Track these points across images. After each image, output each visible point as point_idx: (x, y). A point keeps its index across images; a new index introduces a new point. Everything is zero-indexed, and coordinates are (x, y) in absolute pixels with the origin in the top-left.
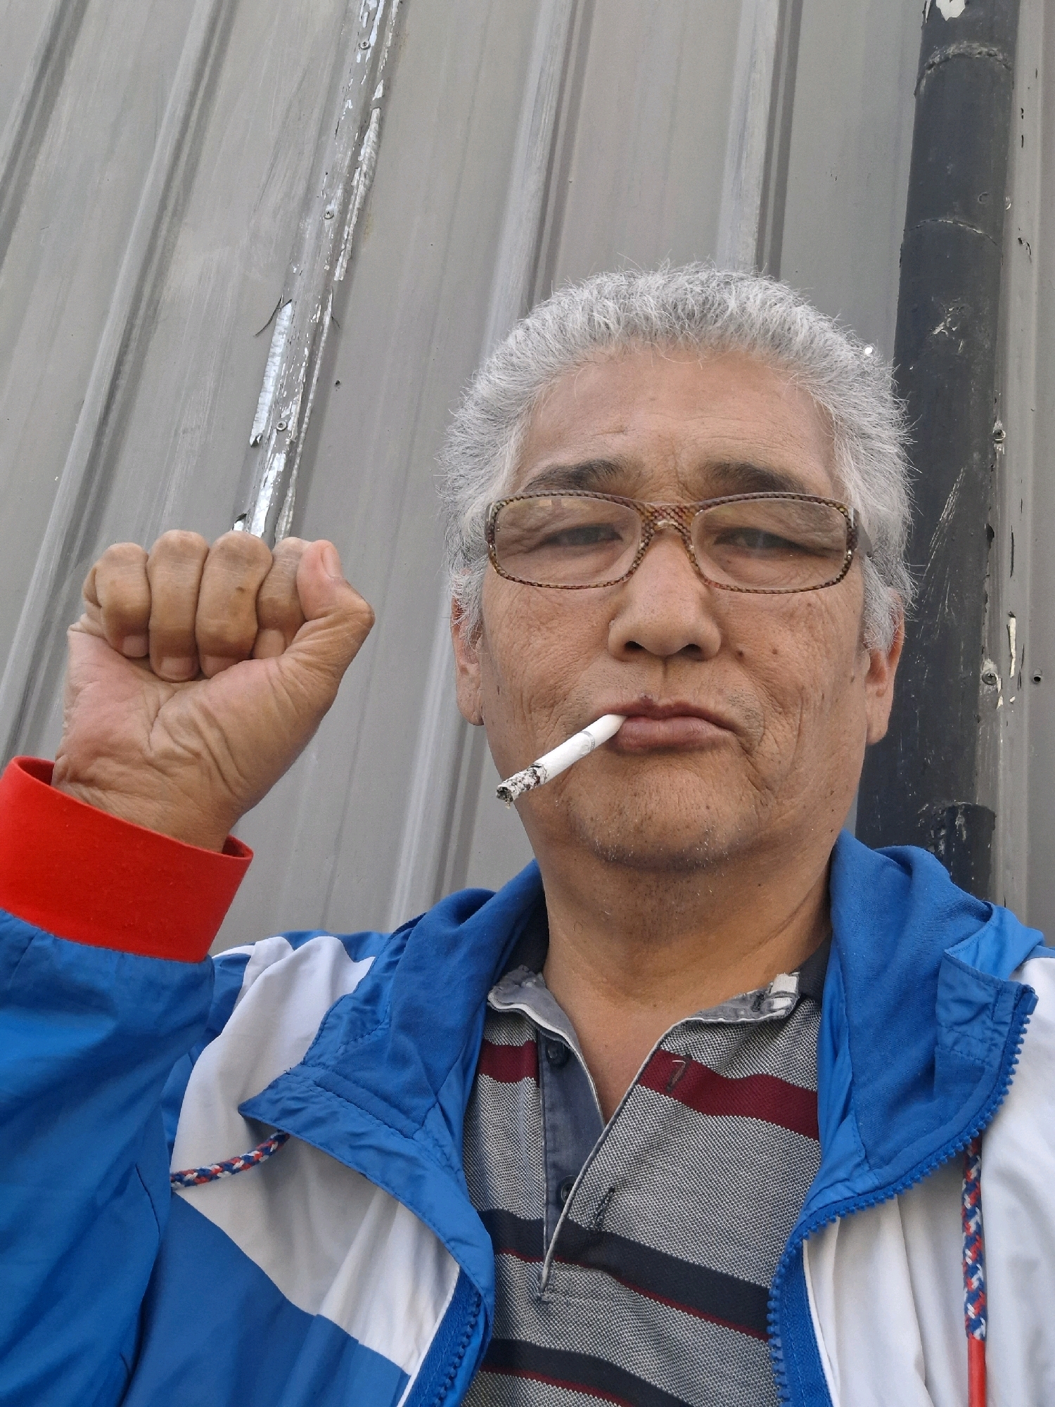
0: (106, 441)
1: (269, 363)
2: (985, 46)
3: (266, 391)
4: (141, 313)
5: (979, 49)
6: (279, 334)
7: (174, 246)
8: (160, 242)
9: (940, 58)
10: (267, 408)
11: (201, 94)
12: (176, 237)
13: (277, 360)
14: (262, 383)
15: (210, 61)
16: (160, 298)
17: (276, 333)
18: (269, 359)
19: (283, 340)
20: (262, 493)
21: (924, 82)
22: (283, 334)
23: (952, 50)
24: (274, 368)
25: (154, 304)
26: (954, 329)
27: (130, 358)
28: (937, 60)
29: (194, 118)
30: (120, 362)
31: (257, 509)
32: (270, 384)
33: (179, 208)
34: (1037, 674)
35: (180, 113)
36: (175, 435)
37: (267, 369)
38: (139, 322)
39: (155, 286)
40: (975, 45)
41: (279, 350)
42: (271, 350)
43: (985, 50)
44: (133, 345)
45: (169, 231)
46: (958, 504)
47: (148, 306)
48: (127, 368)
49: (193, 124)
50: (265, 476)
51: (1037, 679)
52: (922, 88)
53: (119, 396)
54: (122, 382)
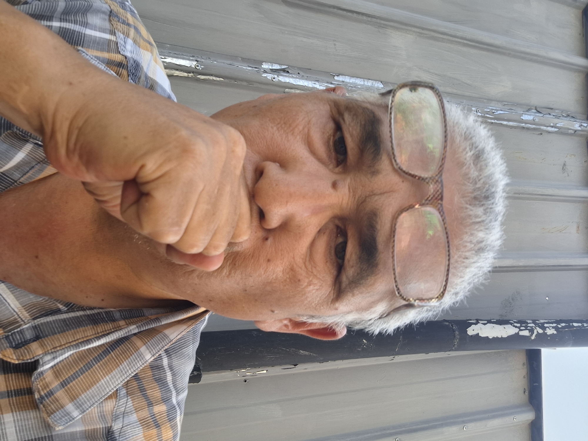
0: (331, 10)
1: (361, 79)
2: (457, 343)
3: (350, 79)
4: (382, 22)
5: (456, 342)
6: (372, 83)
7: (408, 33)
8: (410, 28)
9: (455, 329)
10: (343, 80)
11: (465, 42)
12: (411, 34)
13: (362, 83)
14: (353, 77)
15: (477, 45)
16: (388, 29)
17: (372, 81)
18: (362, 79)
19: (370, 85)
20: (310, 82)
21: (447, 324)
22: (372, 84)
23: (457, 333)
24: (359, 81)
25: (385, 27)
26: (365, 346)
27: (365, 18)
28: (454, 328)
29: (457, 40)
30: (363, 14)
31: (304, 81)
32: (353, 80)
33: (422, 35)
34: (247, 381)
35: (459, 34)
36: (333, 40)
37: (359, 79)
38: (378, 21)
39: (392, 27)
40: (458, 340)
41: (366, 83)
42: (366, 80)
43: (456, 343)
44: (369, 19)
45: (414, 32)
46: (305, 355)
47: (384, 24)
48: (360, 17)
49: (454, 39)
50: (317, 83)
51: (245, 381)
52: (445, 323)
53: (349, 14)
54: (355, 15)
